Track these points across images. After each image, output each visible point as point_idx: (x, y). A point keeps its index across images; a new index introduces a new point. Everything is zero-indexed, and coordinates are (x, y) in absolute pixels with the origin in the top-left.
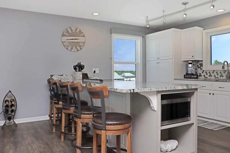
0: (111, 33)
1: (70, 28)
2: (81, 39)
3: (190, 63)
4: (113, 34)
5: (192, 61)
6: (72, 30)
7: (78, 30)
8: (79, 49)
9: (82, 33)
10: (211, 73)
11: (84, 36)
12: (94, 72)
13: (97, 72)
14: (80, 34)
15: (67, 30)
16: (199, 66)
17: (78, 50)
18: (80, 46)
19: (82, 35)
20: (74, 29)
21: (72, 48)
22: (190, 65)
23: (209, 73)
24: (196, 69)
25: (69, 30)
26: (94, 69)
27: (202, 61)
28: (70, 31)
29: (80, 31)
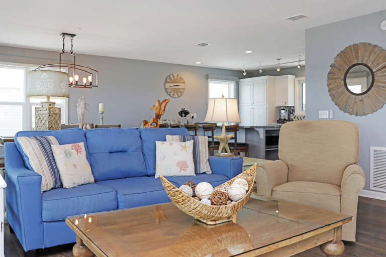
0: (207, 79)
1: (173, 75)
2: (182, 86)
3: (282, 109)
4: (209, 80)
5: (285, 107)
6: (174, 77)
7: (179, 76)
8: (180, 95)
9: (183, 79)
10: (302, 118)
11: (184, 83)
12: (193, 117)
13: (195, 117)
14: (181, 80)
15: (169, 76)
16: (292, 112)
17: (179, 97)
18: (181, 93)
19: (182, 81)
20: (175, 76)
21: (174, 94)
22: (283, 111)
23: (300, 118)
24: (289, 115)
25: (171, 76)
26: (192, 115)
27: (294, 107)
28: (172, 78)
29: (181, 78)
